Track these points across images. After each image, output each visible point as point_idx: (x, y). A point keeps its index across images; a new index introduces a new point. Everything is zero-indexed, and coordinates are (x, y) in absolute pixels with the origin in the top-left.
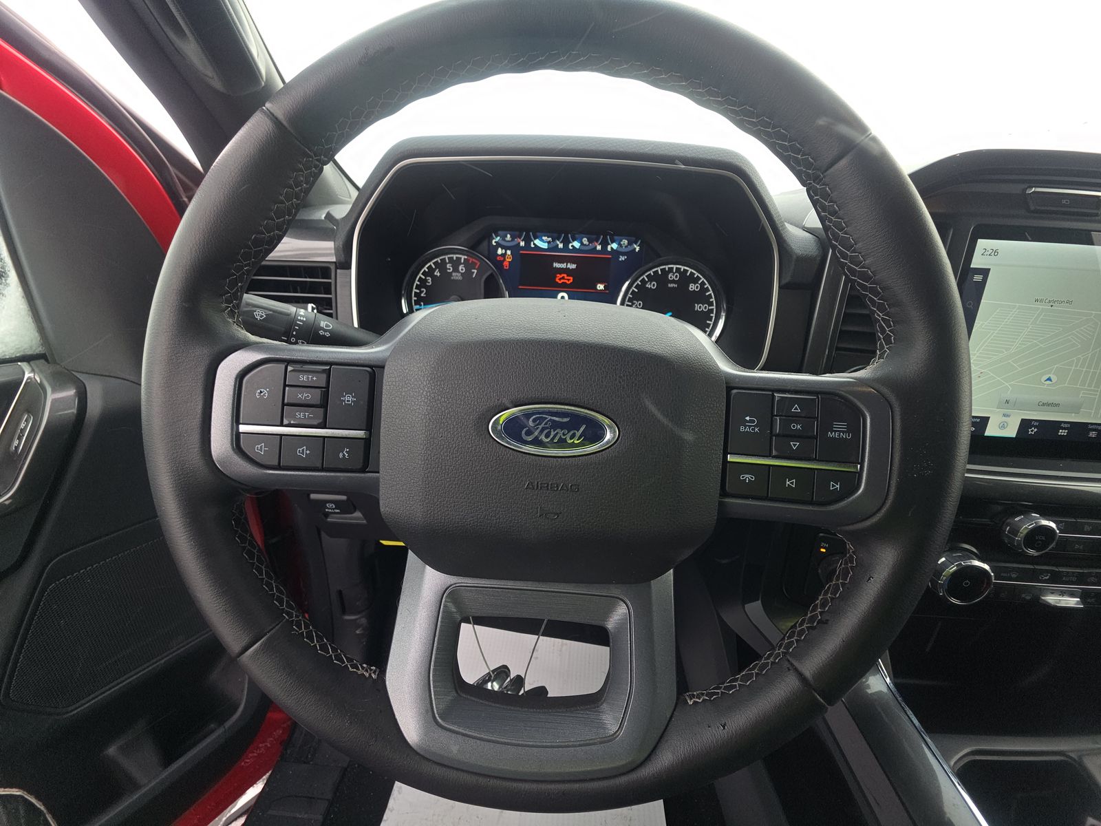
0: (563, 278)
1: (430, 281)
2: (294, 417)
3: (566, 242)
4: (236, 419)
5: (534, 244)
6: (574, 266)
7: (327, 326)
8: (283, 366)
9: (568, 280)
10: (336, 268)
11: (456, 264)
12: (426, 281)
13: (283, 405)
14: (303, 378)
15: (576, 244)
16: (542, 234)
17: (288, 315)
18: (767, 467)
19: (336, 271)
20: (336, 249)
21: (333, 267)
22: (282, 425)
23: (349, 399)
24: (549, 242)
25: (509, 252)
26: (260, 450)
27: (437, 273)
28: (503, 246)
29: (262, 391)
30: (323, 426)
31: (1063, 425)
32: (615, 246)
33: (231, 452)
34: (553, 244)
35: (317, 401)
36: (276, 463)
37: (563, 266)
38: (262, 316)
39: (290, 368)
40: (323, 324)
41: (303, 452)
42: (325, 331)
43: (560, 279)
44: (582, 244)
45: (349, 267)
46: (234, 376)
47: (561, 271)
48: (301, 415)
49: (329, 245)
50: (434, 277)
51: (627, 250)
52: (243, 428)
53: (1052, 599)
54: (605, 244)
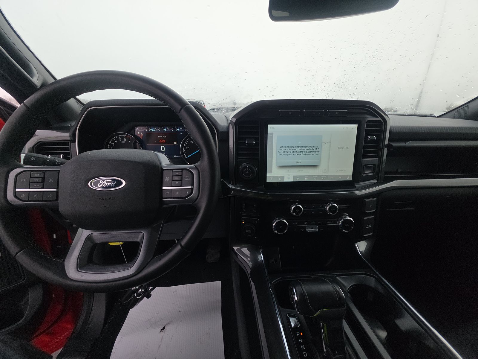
0: (162, 141)
1: (114, 144)
2: (33, 186)
3: (161, 129)
4: (15, 188)
5: (150, 130)
6: (165, 137)
7: (59, 161)
8: (30, 172)
9: (164, 141)
10: (71, 142)
11: (123, 138)
12: (112, 144)
13: (30, 183)
14: (36, 175)
15: (165, 130)
16: (153, 127)
17: (44, 158)
18: (171, 190)
19: (71, 144)
20: (70, 136)
21: (70, 142)
22: (29, 189)
23: (51, 180)
24: (155, 129)
25: (142, 133)
26: (23, 196)
27: (116, 142)
28: (140, 131)
29: (24, 179)
30: (43, 188)
31: (306, 177)
32: (178, 130)
33: (13, 197)
34: (157, 130)
35: (40, 181)
36: (28, 200)
37: (162, 137)
38: (34, 159)
39: (32, 172)
40: (57, 160)
41: (36, 196)
42: (57, 162)
43: (161, 141)
44: (167, 129)
45: (75, 142)
46: (15, 176)
47: (161, 139)
48: (35, 185)
49: (68, 134)
50: (115, 143)
51: (182, 131)
52: (17, 190)
53: (309, 230)
54: (175, 129)
